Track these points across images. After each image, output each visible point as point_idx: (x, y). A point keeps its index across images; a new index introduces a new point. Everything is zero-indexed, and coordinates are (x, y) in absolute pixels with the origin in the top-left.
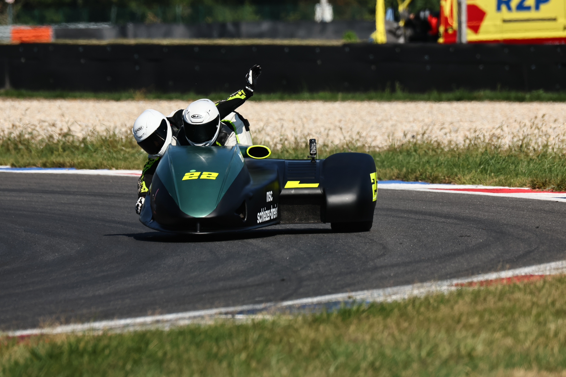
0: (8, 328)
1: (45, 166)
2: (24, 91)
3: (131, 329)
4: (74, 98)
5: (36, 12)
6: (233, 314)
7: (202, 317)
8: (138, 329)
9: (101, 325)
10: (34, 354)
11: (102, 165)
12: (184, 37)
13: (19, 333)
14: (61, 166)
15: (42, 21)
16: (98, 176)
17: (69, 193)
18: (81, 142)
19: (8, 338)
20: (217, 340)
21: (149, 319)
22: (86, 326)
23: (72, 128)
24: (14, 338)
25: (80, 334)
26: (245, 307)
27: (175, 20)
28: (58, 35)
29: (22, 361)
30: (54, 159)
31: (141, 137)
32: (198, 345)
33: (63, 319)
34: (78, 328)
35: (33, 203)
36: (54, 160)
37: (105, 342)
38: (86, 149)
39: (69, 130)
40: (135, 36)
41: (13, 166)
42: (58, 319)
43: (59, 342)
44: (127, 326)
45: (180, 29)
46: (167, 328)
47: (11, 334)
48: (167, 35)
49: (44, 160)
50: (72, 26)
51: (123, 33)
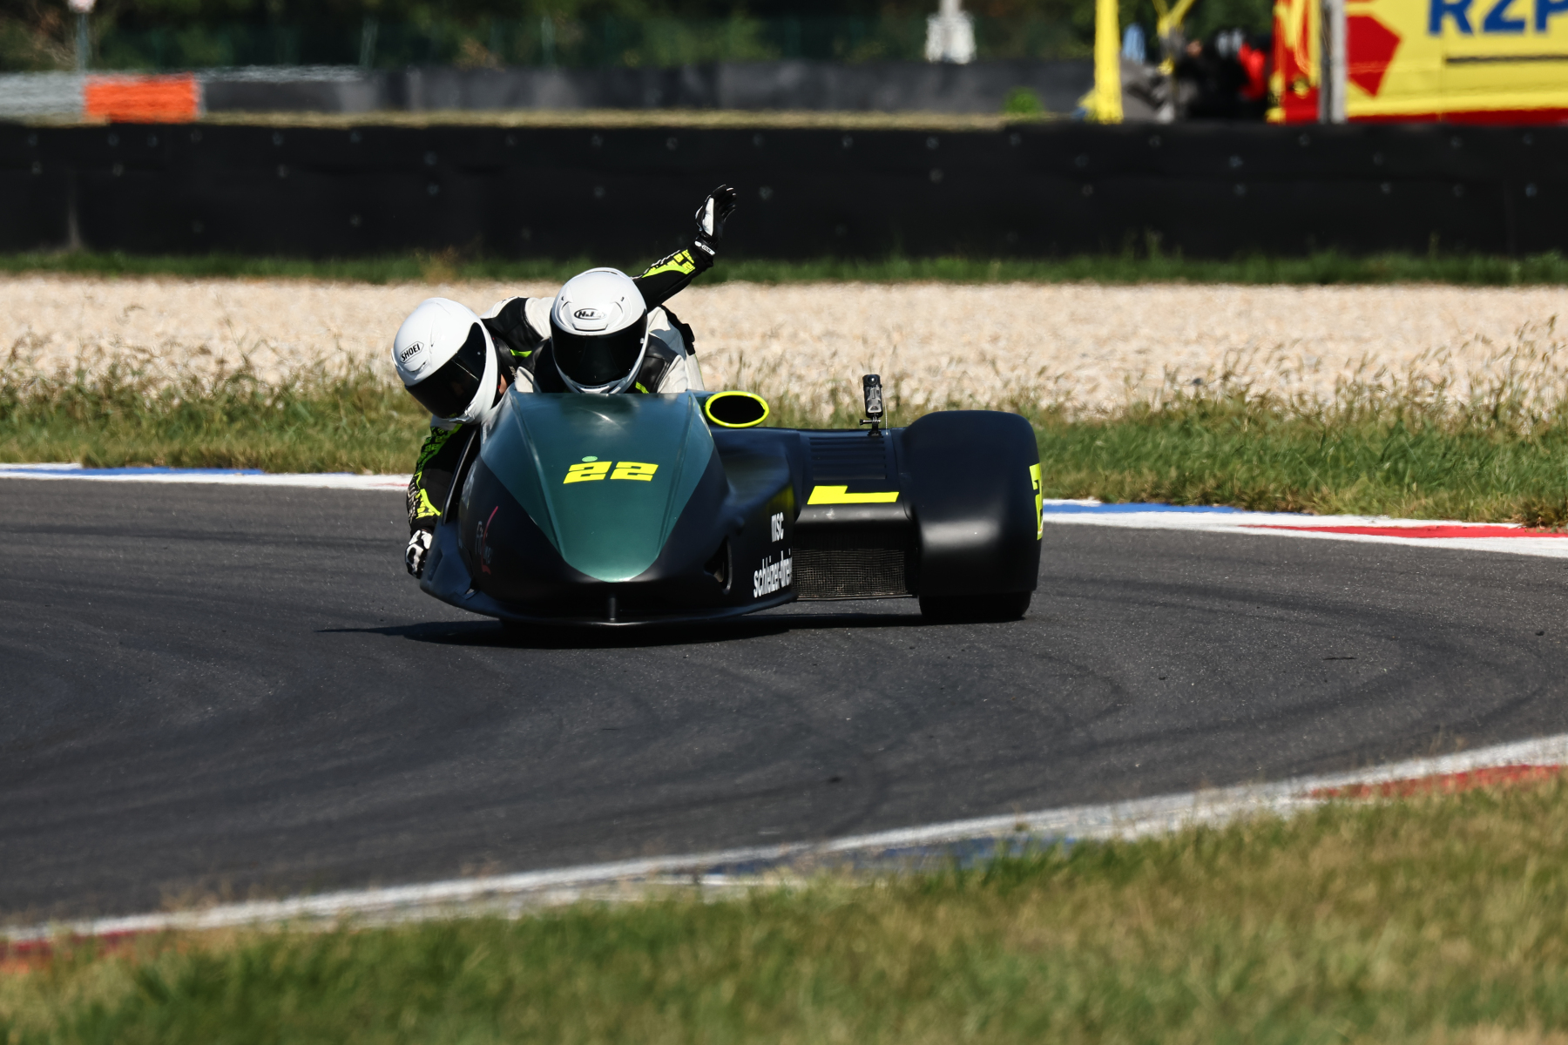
0: (74, 914)
1: (177, 463)
2: (119, 256)
3: (417, 916)
4: (258, 275)
5: (156, 38)
6: (696, 873)
7: (612, 883)
8: (435, 914)
9: (330, 904)
10: (150, 985)
11: (335, 460)
12: (561, 105)
13: (105, 926)
14: (223, 463)
15: (171, 61)
16: (324, 492)
17: (242, 539)
18: (278, 398)
19: (75, 940)
20: (653, 945)
21: (464, 888)
22: (293, 906)
23: (255, 359)
24: (90, 940)
25: (274, 930)
26: (731, 856)
27: (537, 59)
28: (214, 100)
29: (112, 1006)
30: (201, 444)
31: (417, 372)
32: (601, 959)
33: (225, 887)
34: (269, 912)
35: (145, 568)
36: (203, 447)
37: (342, 952)
38: (291, 416)
39: (248, 365)
40: (429, 104)
41: (90, 464)
42: (213, 887)
43: (216, 950)
44: (404, 906)
45: (552, 84)
46: (513, 913)
47: (82, 928)
48: (515, 100)
49: (176, 445)
50: (255, 74)
51: (396, 97)
